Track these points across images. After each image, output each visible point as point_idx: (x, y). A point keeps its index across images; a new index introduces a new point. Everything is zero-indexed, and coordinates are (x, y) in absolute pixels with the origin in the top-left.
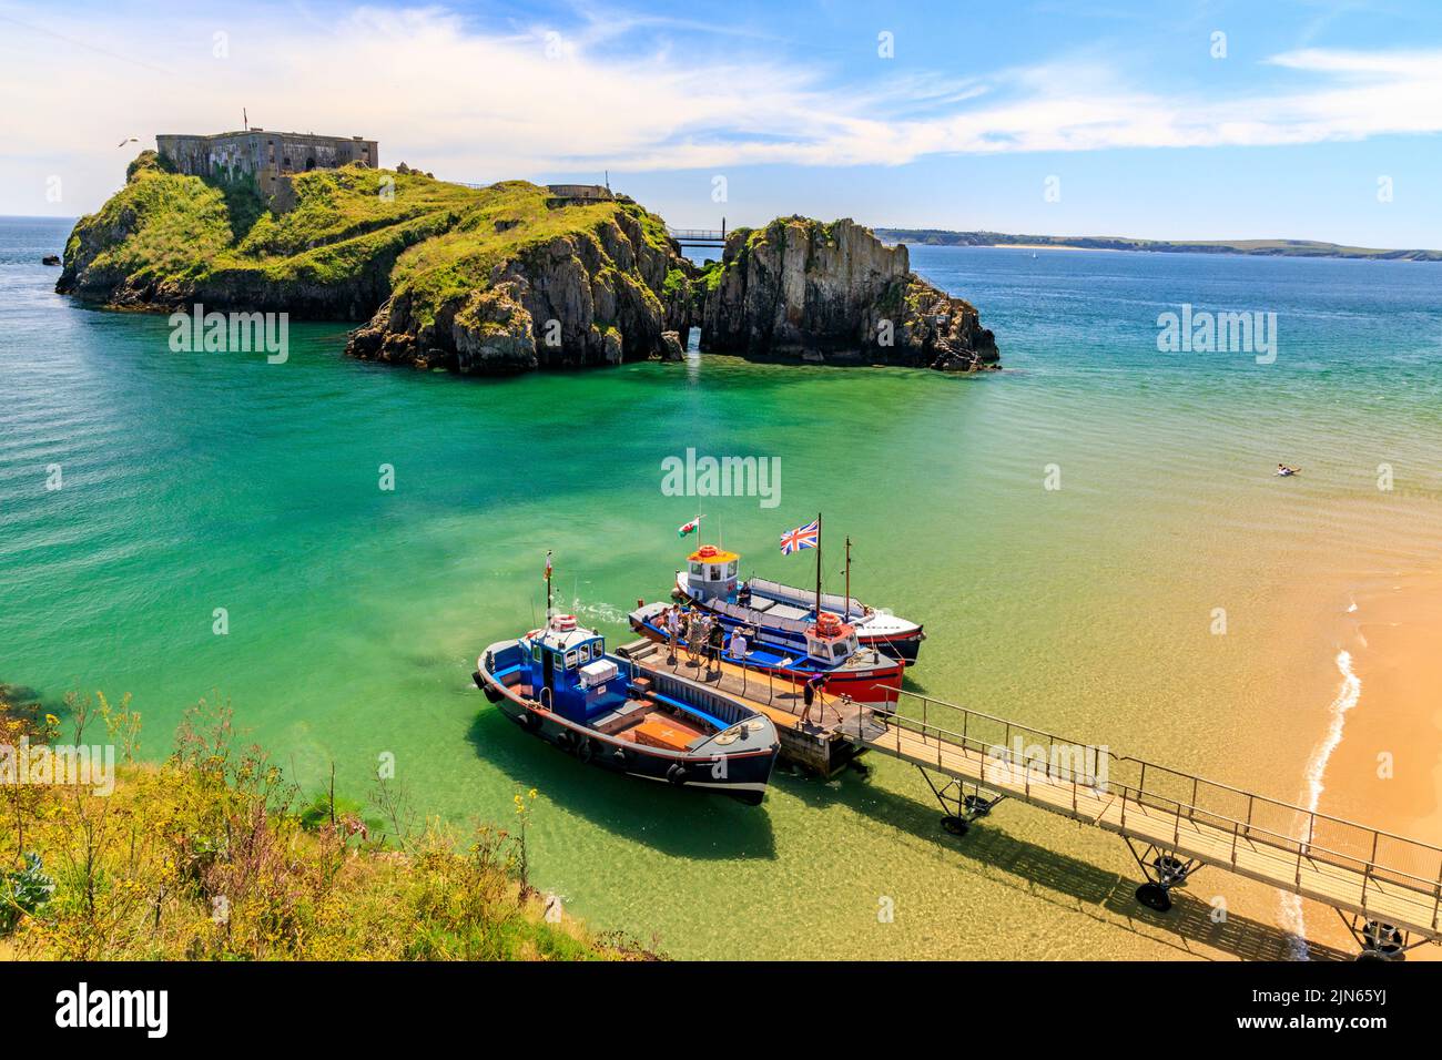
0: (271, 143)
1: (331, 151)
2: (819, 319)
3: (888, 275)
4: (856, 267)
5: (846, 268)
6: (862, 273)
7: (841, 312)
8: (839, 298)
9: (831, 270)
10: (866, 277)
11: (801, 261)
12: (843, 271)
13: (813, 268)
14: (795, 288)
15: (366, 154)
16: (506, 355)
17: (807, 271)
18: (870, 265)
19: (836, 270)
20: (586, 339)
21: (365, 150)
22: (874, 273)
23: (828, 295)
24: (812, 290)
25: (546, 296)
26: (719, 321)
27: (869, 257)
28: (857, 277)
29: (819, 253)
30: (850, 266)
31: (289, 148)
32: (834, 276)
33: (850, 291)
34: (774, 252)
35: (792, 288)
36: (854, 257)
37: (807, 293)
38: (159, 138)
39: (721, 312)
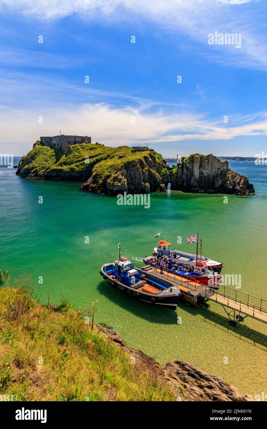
0: (66, 138)
1: (80, 139)
2: (203, 181)
3: (222, 169)
4: (213, 167)
5: (211, 167)
6: (215, 168)
7: (209, 179)
8: (209, 175)
9: (206, 168)
10: (216, 170)
11: (198, 166)
12: (210, 169)
13: (202, 167)
14: (197, 172)
15: (88, 140)
16: (120, 190)
17: (200, 168)
18: (217, 166)
19: (208, 168)
20: (141, 186)
21: (88, 139)
22: (218, 169)
23: (206, 175)
24: (201, 173)
25: (130, 175)
26: (176, 181)
27: (217, 165)
28: (214, 170)
29: (203, 163)
30: (212, 167)
31: (70, 139)
32: (208, 169)
33: (212, 174)
34: (191, 163)
35: (195, 173)
36: (213, 164)
37: (200, 174)
38: (41, 137)
39: (176, 179)
